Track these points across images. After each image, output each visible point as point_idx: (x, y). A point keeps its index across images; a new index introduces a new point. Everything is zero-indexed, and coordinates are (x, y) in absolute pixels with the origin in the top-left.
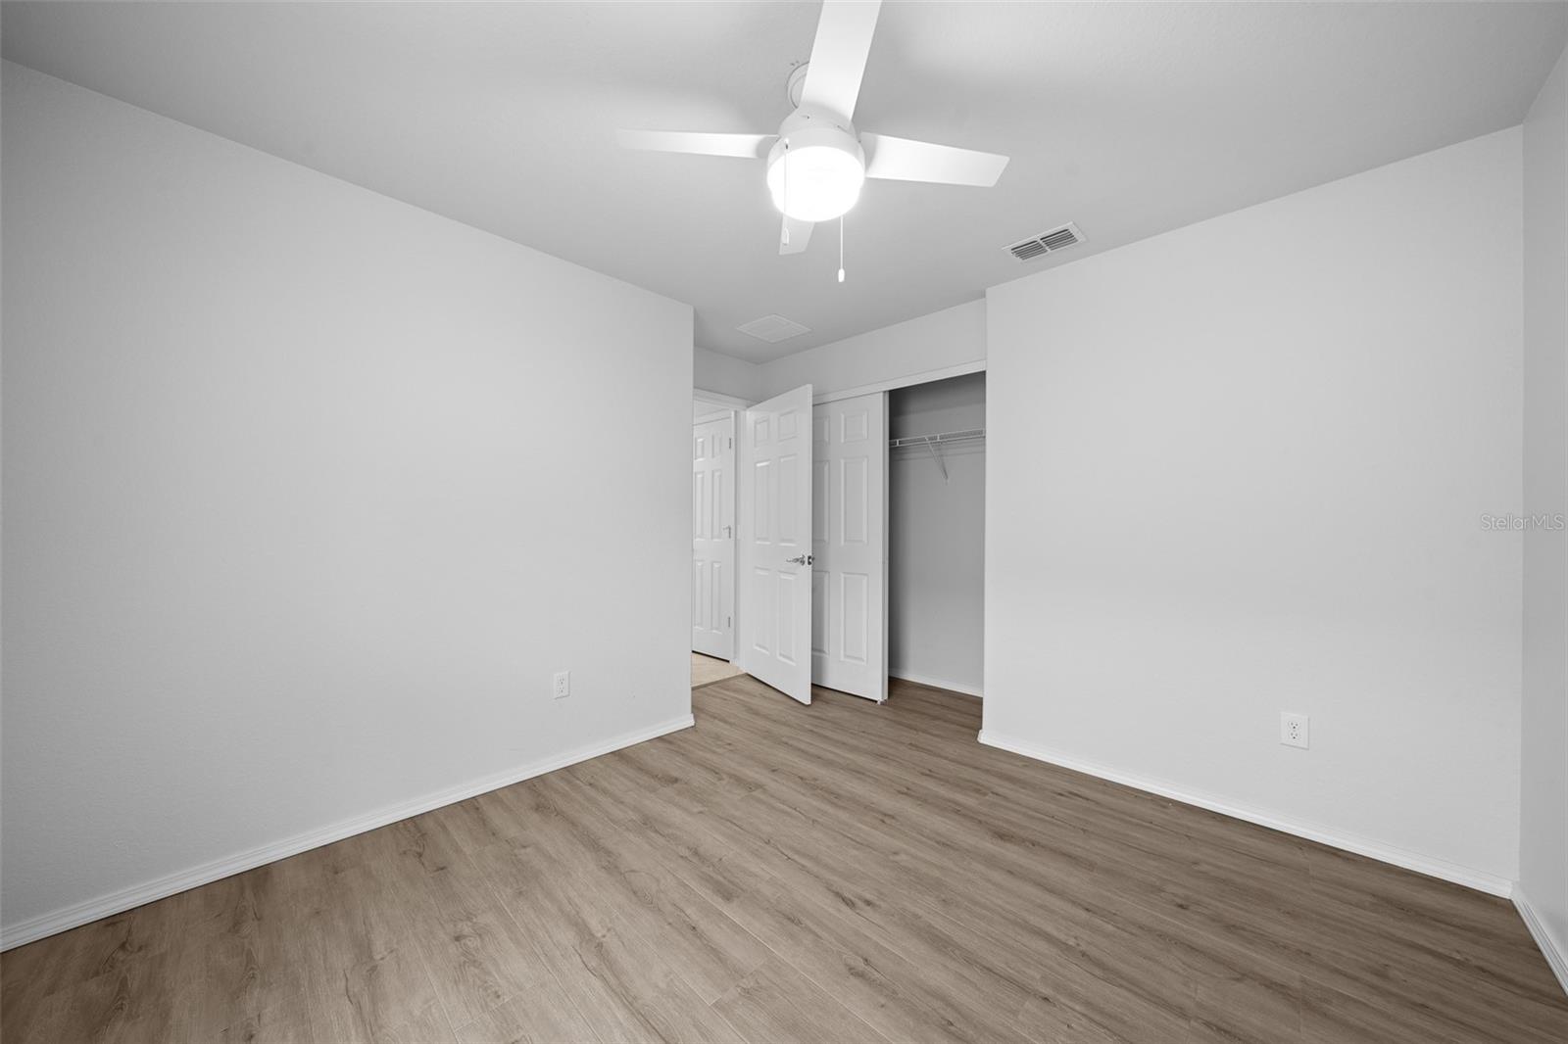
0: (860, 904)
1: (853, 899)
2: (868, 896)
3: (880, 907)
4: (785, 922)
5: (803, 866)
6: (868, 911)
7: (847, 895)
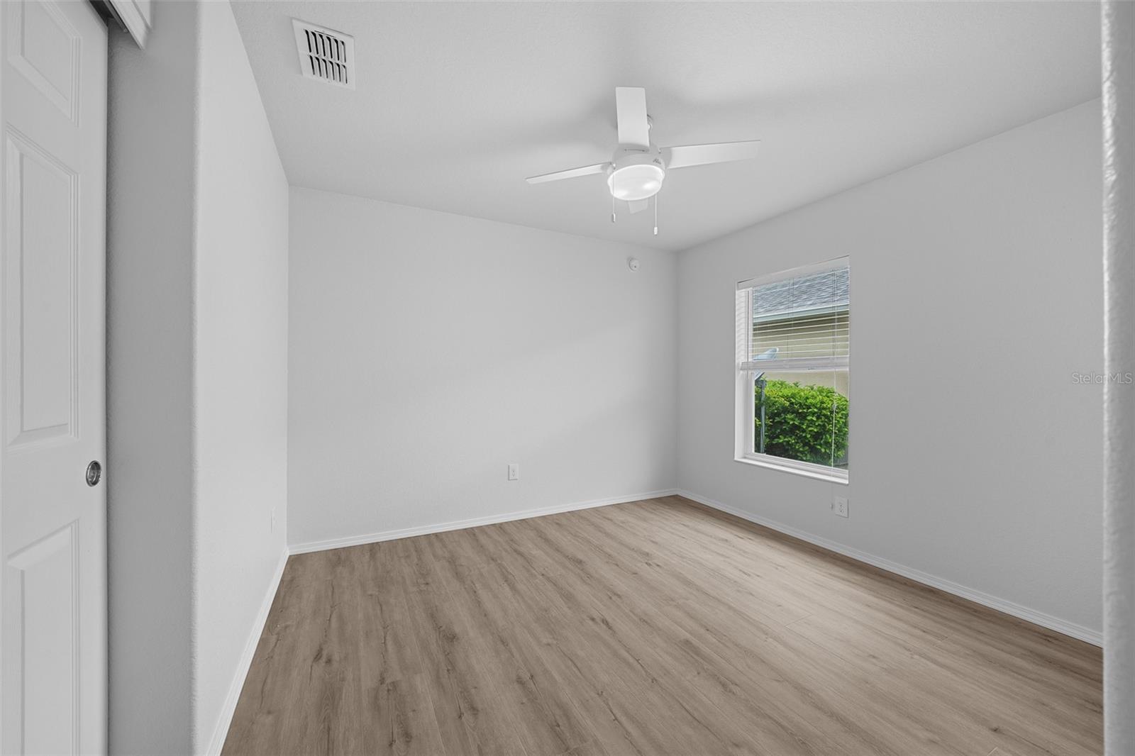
0: (598, 620)
1: (602, 624)
2: (591, 623)
3: (588, 616)
4: (649, 621)
5: (628, 652)
6: (595, 615)
7: (604, 627)
